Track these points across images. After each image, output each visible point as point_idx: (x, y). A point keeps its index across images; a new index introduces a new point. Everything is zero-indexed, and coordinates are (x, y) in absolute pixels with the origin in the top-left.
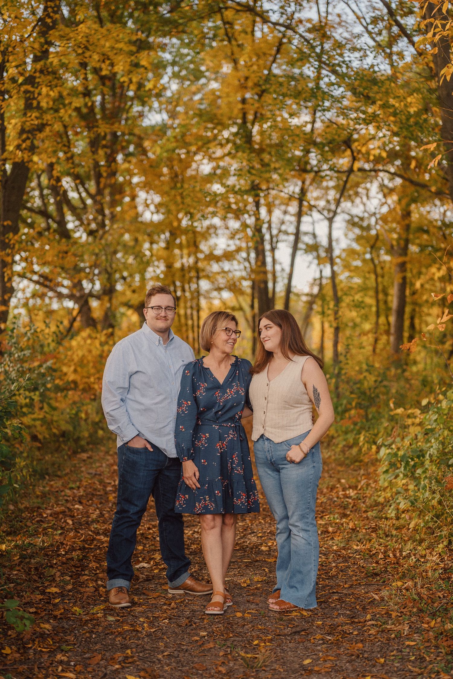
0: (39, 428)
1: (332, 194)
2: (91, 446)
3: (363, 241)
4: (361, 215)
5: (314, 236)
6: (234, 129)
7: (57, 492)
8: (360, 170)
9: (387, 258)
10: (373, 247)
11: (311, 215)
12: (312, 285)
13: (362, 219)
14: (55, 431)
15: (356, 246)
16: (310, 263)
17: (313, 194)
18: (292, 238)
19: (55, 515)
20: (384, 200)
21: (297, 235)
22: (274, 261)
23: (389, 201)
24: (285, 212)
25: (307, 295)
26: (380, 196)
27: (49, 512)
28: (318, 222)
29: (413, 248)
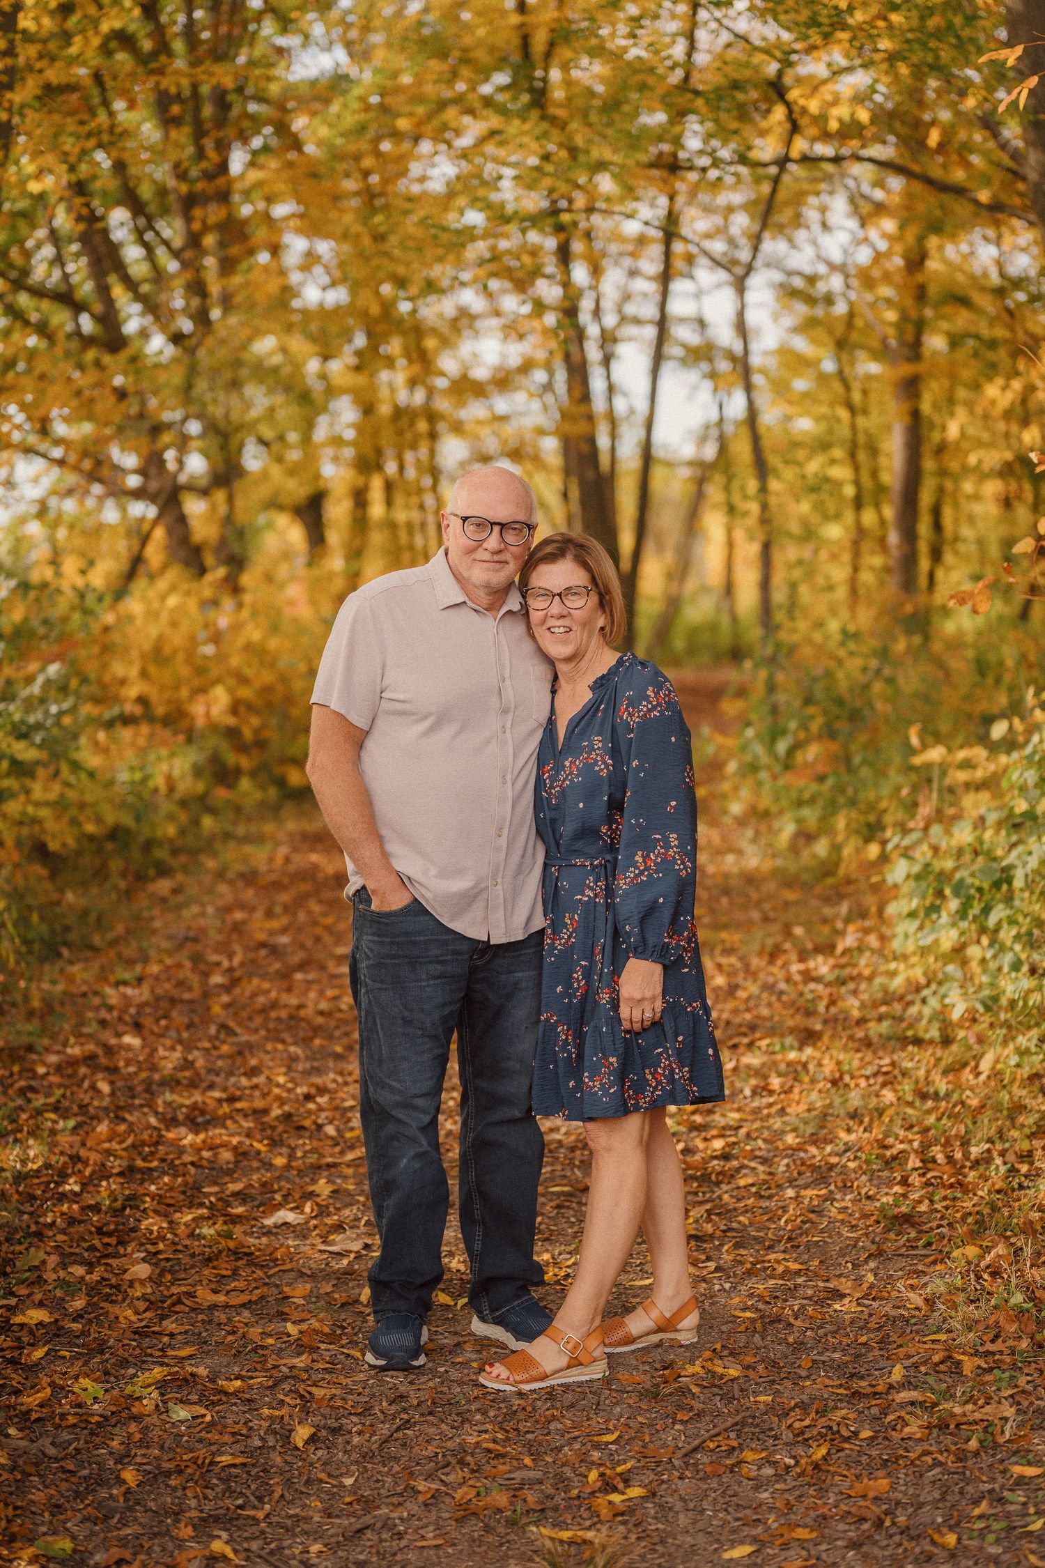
0: (50, 825)
1: (741, 222)
2: (183, 859)
3: (820, 333)
4: (808, 270)
5: (702, 323)
6: (502, 78)
8: (805, 159)
9: (874, 368)
10: (842, 345)
11: (692, 277)
12: (703, 439)
13: (812, 280)
14: (90, 828)
15: (800, 344)
16: (695, 388)
17: (695, 223)
18: (650, 332)
20: (861, 234)
21: (662, 323)
22: (611, 389)
23: (873, 234)
24: (633, 273)
25: (691, 463)
26: (853, 224)
28: (709, 292)
29: (936, 342)
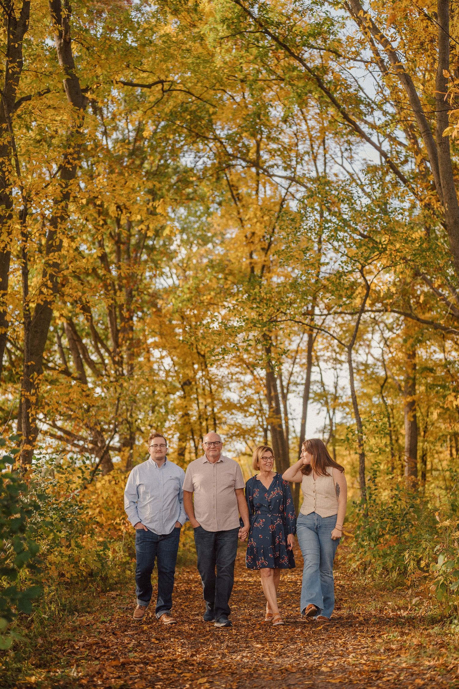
7: (88, 625)
19: (89, 646)
27: (81, 644)
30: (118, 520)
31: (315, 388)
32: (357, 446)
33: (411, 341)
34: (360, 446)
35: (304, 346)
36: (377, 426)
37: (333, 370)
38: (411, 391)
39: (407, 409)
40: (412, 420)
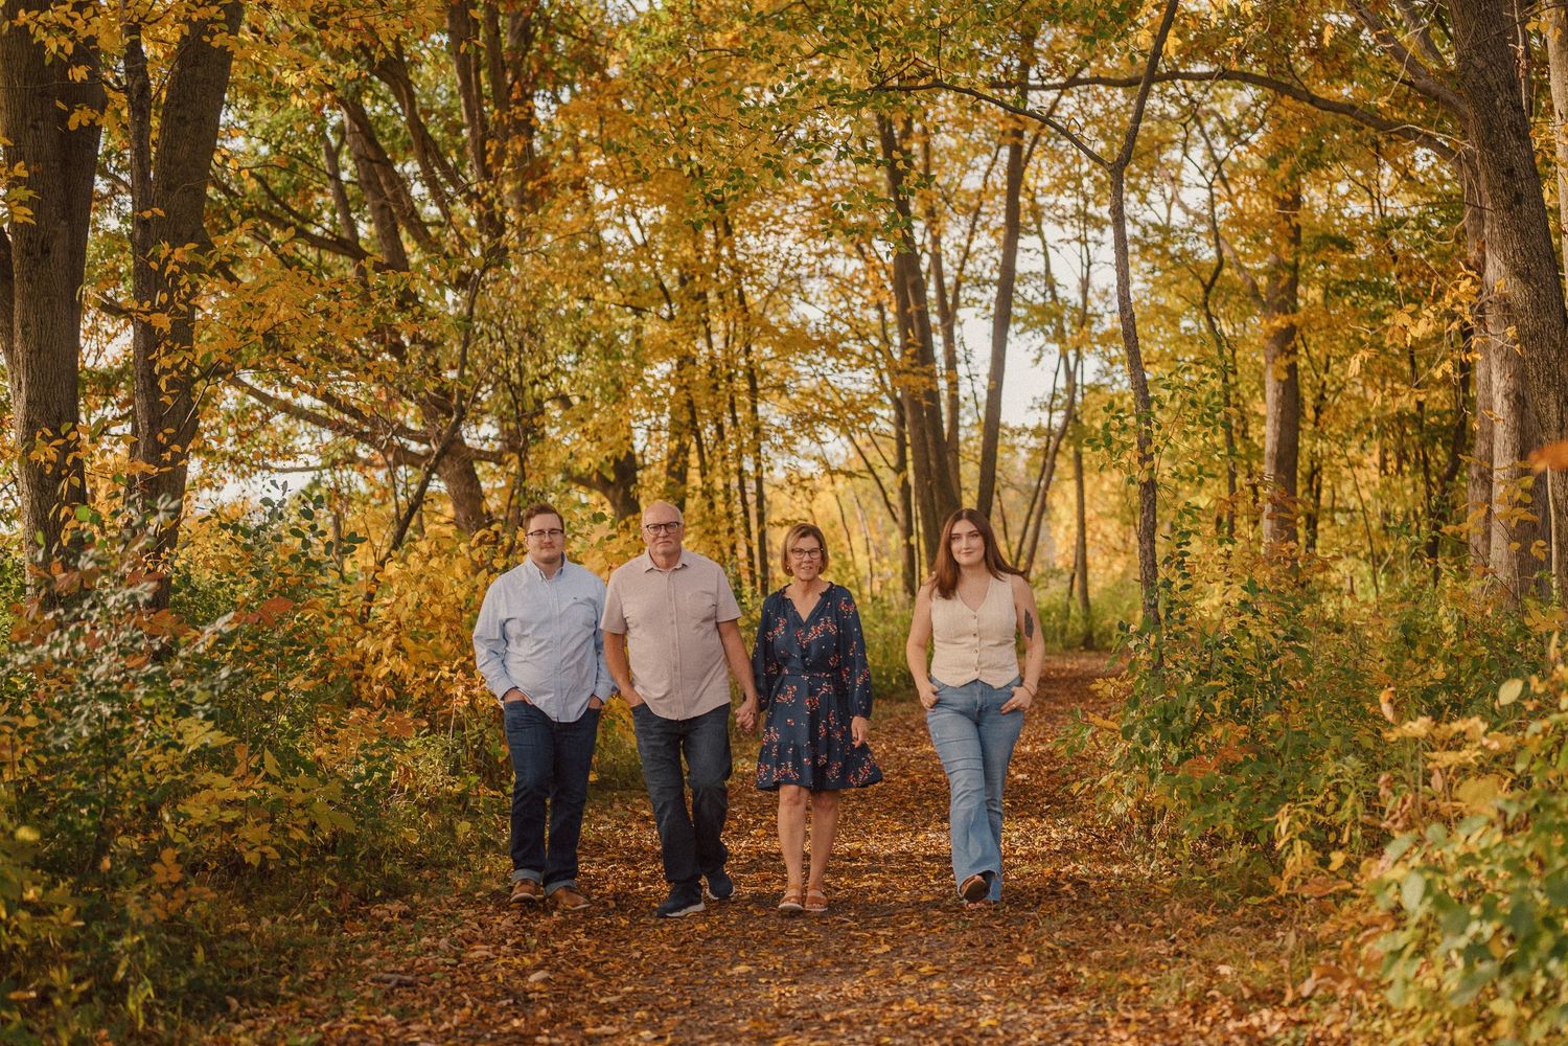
21: (1006, 284)
30: (445, 672)
31: (1030, 292)
32: (1135, 461)
33: (1286, 165)
34: (1141, 461)
35: (999, 179)
36: (1193, 403)
37: (1076, 245)
38: (1284, 299)
39: (1274, 349)
40: (1284, 376)
